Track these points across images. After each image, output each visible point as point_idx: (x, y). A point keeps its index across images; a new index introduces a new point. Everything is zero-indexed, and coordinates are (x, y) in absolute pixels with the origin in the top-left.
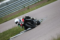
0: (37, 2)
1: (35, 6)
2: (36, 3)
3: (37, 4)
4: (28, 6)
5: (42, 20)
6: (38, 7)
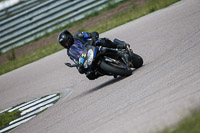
0: (41, 38)
1: (35, 50)
2: (36, 40)
3: (40, 41)
4: (13, 50)
6: (43, 51)
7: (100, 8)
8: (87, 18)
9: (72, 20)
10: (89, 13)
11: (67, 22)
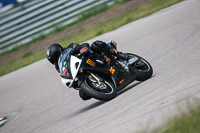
5: (5, 118)
7: (47, 32)
8: (34, 41)
9: (19, 44)
10: (37, 36)
11: (14, 46)
